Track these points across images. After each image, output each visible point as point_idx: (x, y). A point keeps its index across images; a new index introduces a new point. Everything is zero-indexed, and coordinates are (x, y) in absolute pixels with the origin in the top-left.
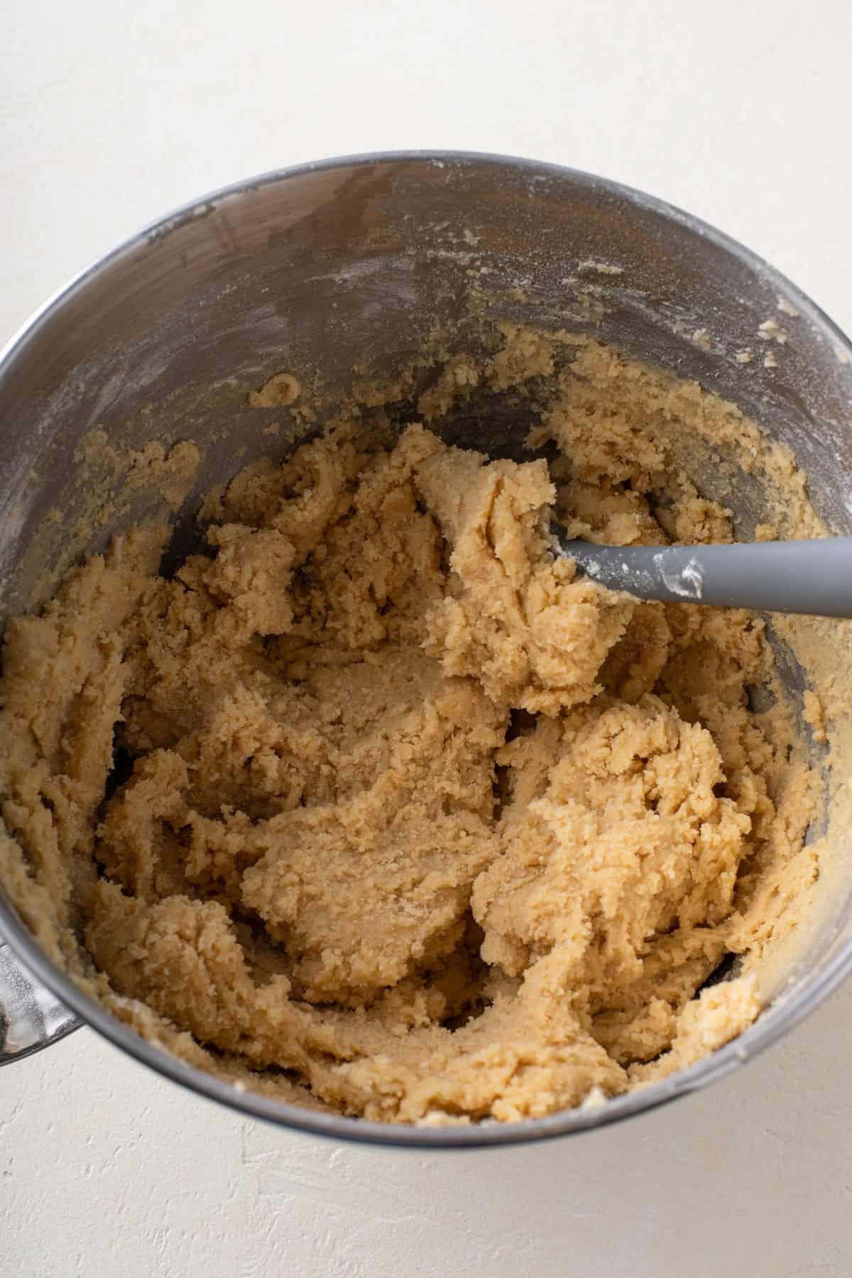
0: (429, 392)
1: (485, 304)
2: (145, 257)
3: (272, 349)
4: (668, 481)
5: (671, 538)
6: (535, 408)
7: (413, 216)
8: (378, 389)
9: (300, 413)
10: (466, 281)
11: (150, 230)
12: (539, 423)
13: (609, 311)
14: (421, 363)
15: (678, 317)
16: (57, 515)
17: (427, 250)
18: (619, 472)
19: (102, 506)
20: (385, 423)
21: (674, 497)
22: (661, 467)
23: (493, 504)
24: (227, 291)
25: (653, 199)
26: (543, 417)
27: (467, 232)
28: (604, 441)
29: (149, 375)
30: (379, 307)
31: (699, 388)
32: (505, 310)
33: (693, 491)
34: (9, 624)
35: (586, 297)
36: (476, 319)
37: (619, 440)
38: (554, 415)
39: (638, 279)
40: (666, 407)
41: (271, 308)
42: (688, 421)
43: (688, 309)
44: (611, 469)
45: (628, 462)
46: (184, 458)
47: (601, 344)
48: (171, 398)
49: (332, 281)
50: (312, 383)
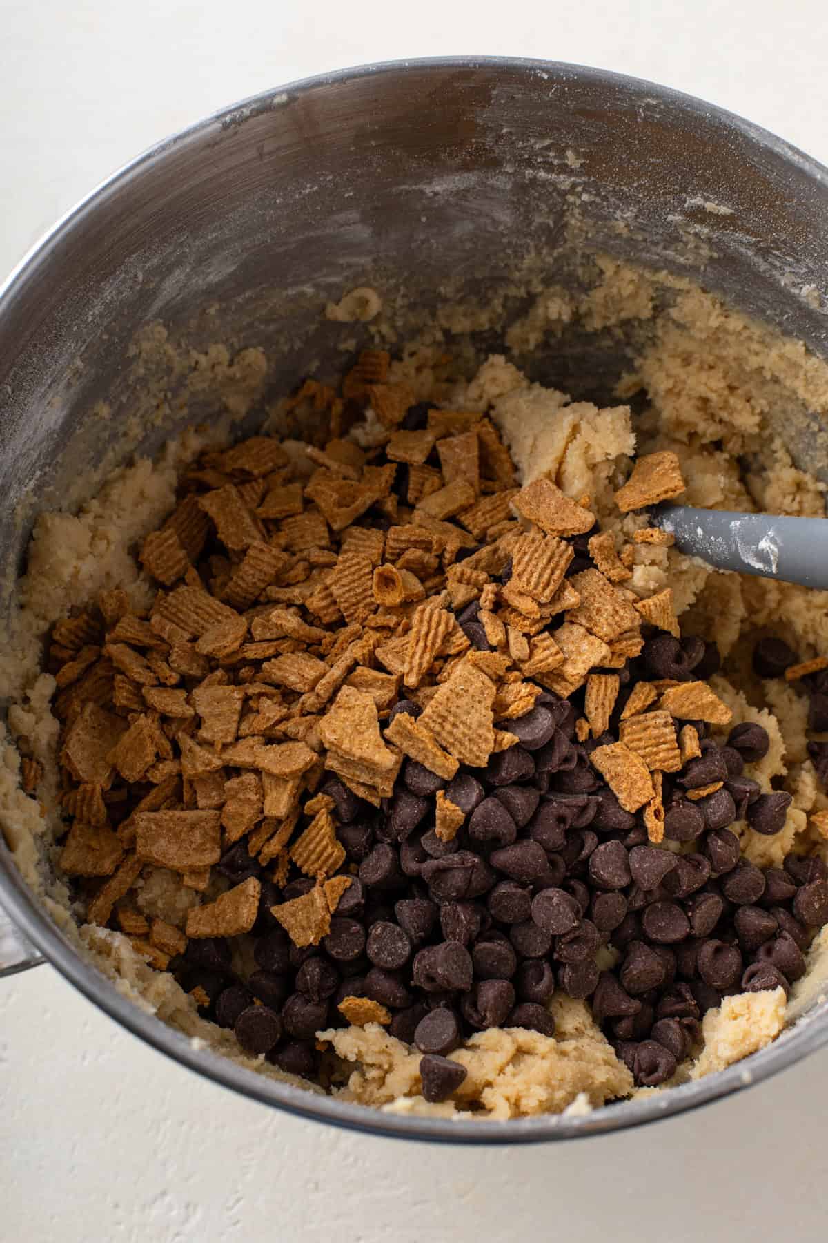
0: (518, 324)
1: (584, 234)
2: (216, 143)
3: (354, 260)
4: (762, 446)
5: (758, 507)
6: (629, 352)
7: (513, 130)
8: (465, 315)
9: (379, 332)
10: (565, 207)
11: (225, 114)
12: (632, 369)
13: (715, 255)
14: (513, 291)
15: (787, 269)
16: (104, 410)
17: (526, 169)
18: (710, 431)
19: (158, 407)
20: (469, 352)
21: (767, 464)
22: (756, 430)
23: (566, 448)
24: (307, 191)
25: (771, 136)
26: (637, 363)
27: (569, 153)
28: (697, 395)
29: (218, 271)
30: (471, 226)
31: (803, 349)
32: (605, 243)
33: (788, 460)
34: (40, 520)
35: (691, 238)
36: (574, 250)
37: (713, 396)
38: (648, 362)
39: (748, 223)
40: (767, 366)
41: (354, 215)
42: (788, 383)
43: (798, 261)
44: (702, 426)
45: (721, 421)
46: (249, 365)
47: (704, 291)
48: (240, 300)
49: (422, 192)
50: (394, 301)
